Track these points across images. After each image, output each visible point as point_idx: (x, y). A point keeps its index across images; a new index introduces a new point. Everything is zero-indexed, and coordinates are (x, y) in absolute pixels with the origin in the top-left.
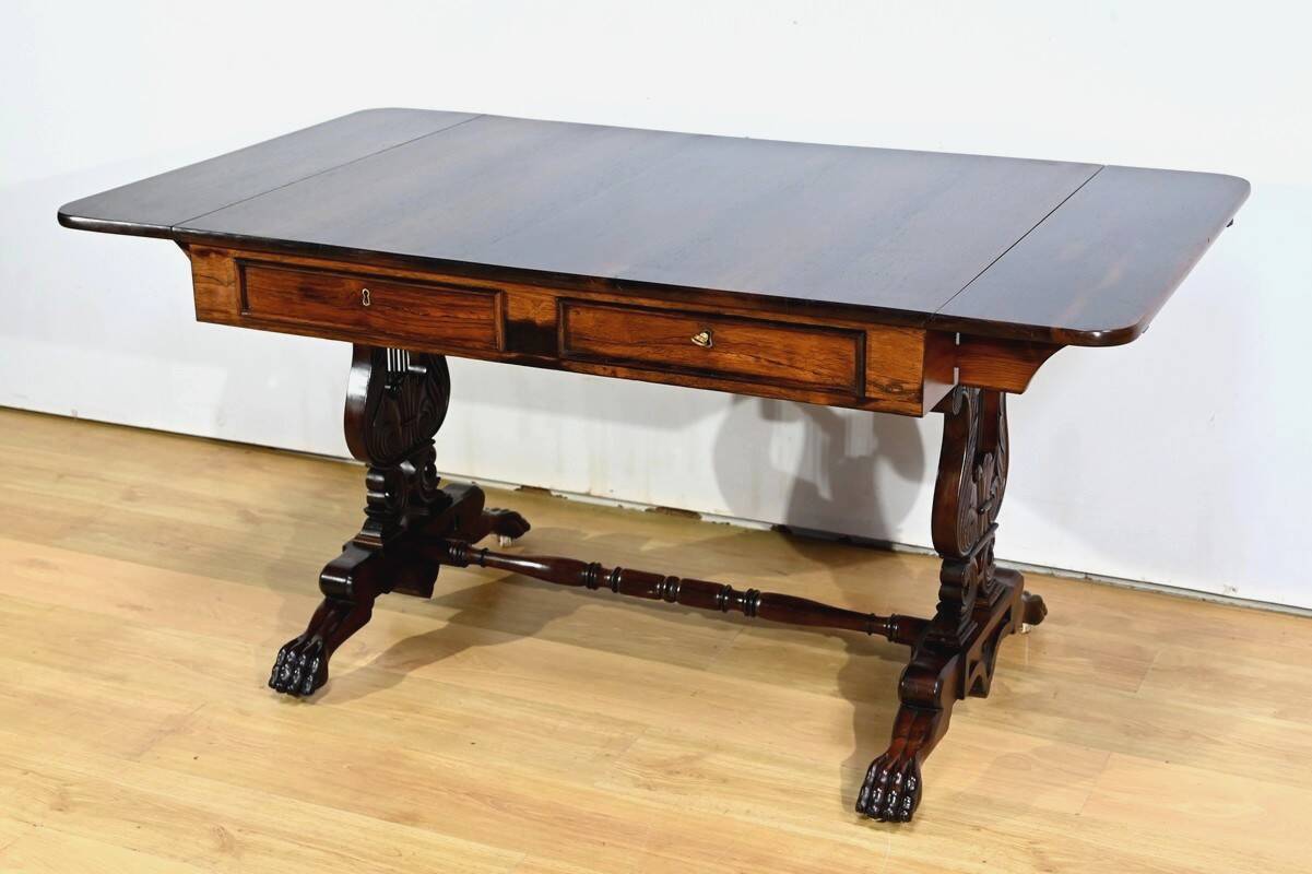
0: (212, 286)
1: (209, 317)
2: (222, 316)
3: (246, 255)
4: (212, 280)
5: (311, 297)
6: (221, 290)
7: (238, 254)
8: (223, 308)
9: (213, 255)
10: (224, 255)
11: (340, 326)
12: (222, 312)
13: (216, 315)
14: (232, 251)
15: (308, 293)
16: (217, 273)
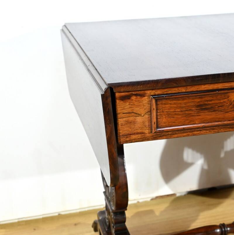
0: (131, 119)
1: (128, 139)
2: (139, 136)
3: (159, 92)
4: (133, 114)
5: (206, 109)
6: (139, 119)
7: (153, 92)
8: (139, 131)
9: (134, 98)
10: (142, 96)
11: (225, 122)
12: (138, 133)
13: (133, 137)
14: (148, 92)
15: (202, 108)
16: (137, 110)
